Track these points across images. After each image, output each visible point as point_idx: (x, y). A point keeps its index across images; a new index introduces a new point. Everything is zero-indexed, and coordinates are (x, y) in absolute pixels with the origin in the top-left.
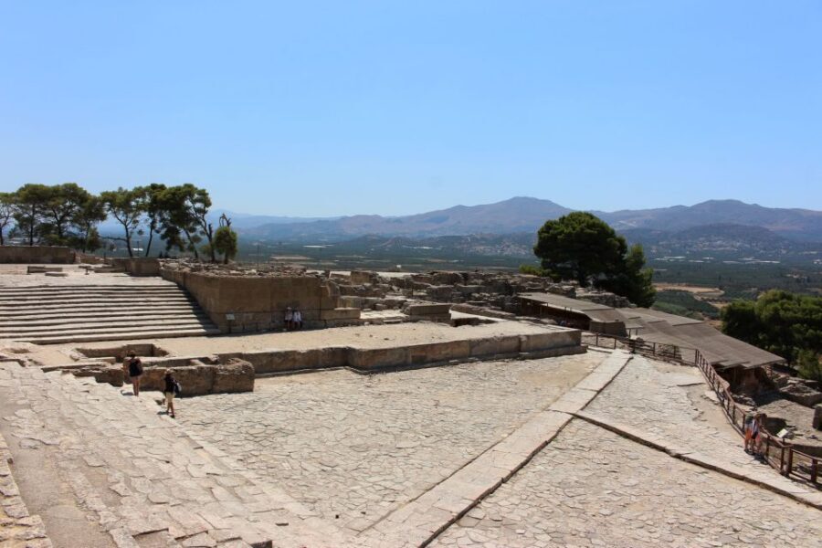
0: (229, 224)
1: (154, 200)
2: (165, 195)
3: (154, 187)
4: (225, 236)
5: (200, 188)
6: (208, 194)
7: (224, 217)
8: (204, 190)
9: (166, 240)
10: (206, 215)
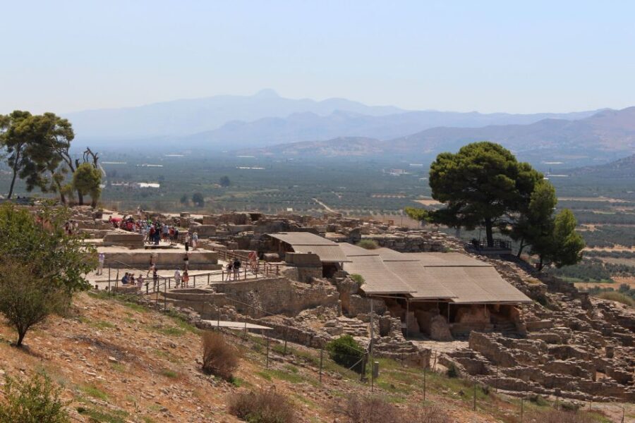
0: (95, 159)
1: (12, 133)
2: (22, 127)
3: (17, 115)
4: (84, 174)
5: (62, 118)
6: (70, 125)
7: (89, 151)
8: (66, 121)
9: (26, 179)
10: (70, 149)
